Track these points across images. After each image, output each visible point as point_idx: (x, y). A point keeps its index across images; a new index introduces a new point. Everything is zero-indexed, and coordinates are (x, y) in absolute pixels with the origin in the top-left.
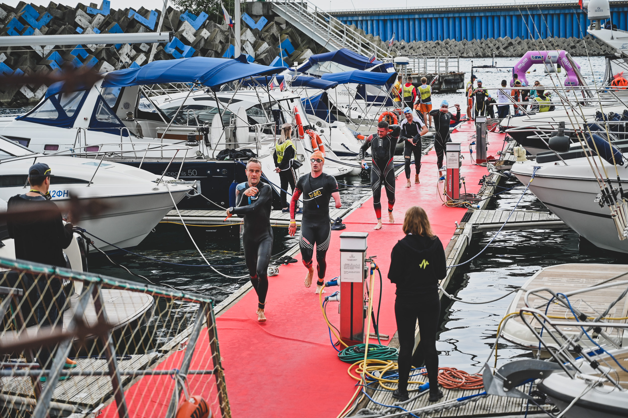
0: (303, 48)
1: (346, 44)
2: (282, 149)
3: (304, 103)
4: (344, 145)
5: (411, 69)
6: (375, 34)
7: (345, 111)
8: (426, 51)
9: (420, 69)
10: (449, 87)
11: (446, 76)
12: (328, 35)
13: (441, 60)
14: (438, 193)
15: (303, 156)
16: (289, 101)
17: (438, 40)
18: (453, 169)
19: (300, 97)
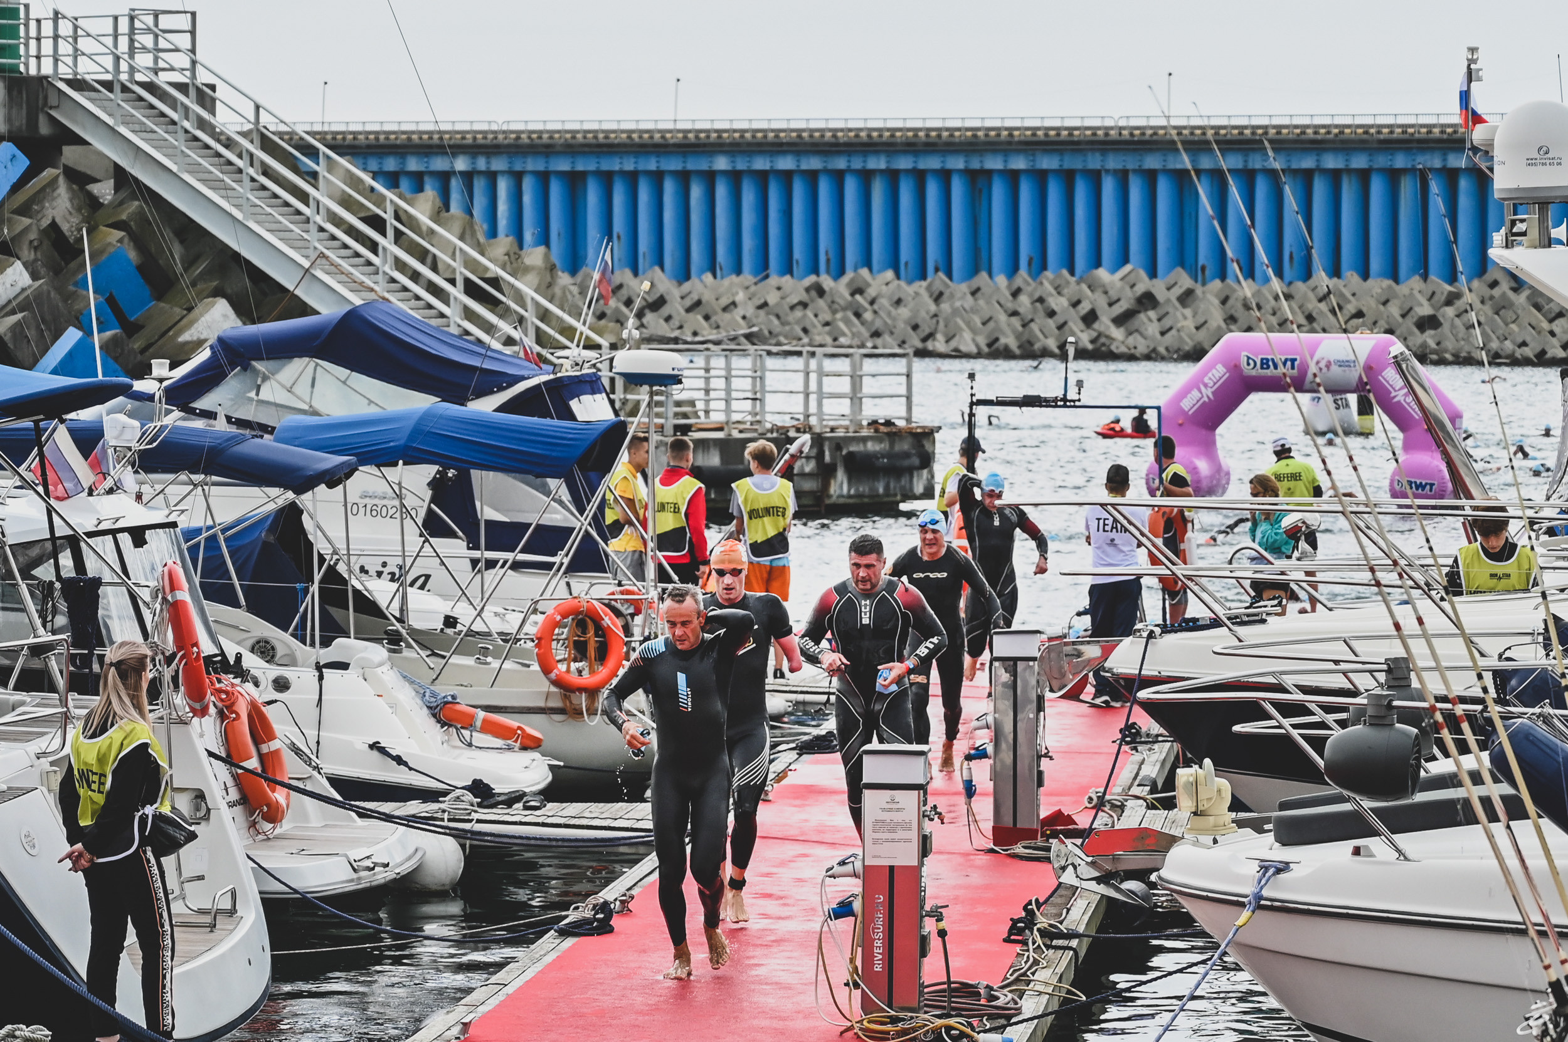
0: (191, 293)
1: (393, 280)
2: (102, 759)
3: (194, 550)
4: (383, 751)
5: (692, 403)
6: (528, 236)
7: (381, 591)
8: (763, 322)
9: (735, 405)
10: (864, 489)
11: (853, 439)
12: (313, 236)
13: (830, 365)
14: (822, 977)
15: (200, 796)
16: (125, 539)
17: (816, 272)
18: (892, 868)
19: (173, 525)
